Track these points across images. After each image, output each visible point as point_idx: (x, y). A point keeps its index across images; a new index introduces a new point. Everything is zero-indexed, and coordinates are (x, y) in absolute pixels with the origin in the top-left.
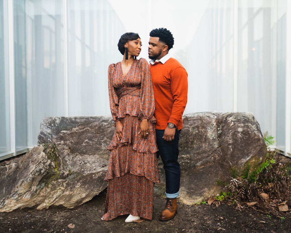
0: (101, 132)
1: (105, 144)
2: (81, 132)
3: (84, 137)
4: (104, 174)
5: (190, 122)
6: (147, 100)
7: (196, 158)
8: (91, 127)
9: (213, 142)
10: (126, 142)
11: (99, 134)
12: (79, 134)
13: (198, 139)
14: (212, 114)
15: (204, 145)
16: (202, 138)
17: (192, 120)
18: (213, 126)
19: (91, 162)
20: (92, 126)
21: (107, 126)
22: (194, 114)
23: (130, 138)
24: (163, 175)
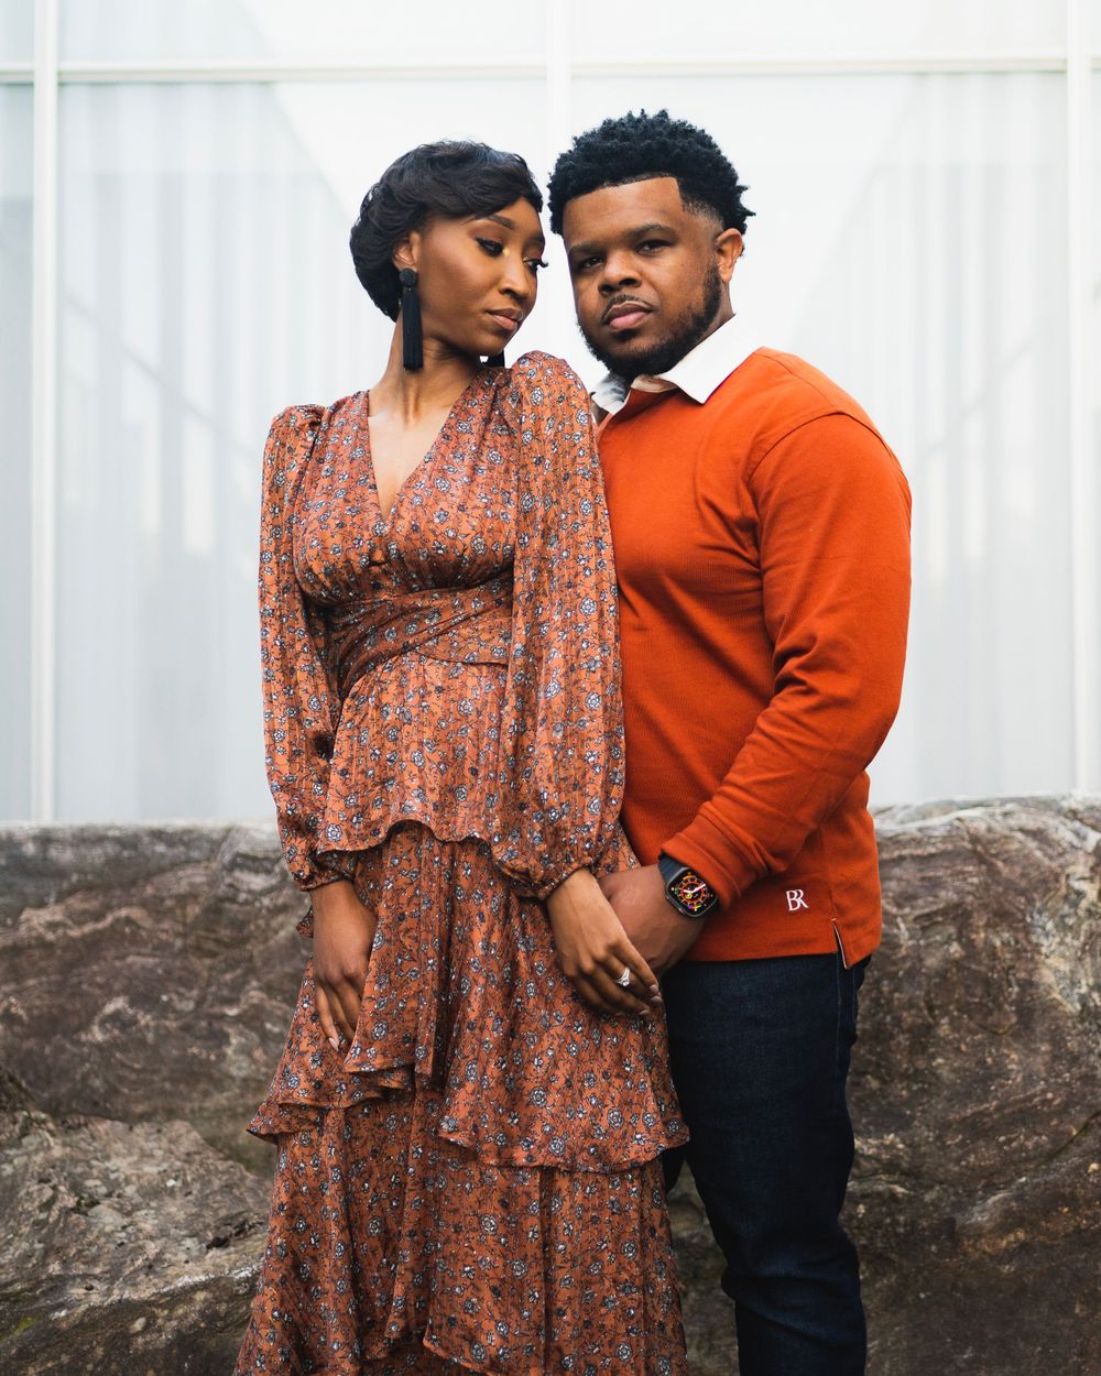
0: (227, 946)
1: (254, 1036)
2: (83, 938)
3: (99, 979)
4: (223, 1308)
5: (897, 871)
6: (594, 702)
7: (958, 1161)
8: (156, 908)
9: (1085, 1032)
10: (391, 1070)
11: (208, 962)
12: (68, 956)
13: (964, 1008)
14: (1060, 812)
15: (1014, 1056)
16: (995, 1000)
17: (914, 858)
18: (1075, 905)
19: (130, 1190)
20: (162, 900)
21: (266, 901)
22: (924, 813)
23: (427, 1034)
24: (693, 1295)
